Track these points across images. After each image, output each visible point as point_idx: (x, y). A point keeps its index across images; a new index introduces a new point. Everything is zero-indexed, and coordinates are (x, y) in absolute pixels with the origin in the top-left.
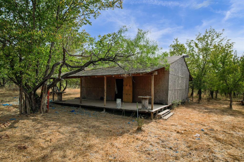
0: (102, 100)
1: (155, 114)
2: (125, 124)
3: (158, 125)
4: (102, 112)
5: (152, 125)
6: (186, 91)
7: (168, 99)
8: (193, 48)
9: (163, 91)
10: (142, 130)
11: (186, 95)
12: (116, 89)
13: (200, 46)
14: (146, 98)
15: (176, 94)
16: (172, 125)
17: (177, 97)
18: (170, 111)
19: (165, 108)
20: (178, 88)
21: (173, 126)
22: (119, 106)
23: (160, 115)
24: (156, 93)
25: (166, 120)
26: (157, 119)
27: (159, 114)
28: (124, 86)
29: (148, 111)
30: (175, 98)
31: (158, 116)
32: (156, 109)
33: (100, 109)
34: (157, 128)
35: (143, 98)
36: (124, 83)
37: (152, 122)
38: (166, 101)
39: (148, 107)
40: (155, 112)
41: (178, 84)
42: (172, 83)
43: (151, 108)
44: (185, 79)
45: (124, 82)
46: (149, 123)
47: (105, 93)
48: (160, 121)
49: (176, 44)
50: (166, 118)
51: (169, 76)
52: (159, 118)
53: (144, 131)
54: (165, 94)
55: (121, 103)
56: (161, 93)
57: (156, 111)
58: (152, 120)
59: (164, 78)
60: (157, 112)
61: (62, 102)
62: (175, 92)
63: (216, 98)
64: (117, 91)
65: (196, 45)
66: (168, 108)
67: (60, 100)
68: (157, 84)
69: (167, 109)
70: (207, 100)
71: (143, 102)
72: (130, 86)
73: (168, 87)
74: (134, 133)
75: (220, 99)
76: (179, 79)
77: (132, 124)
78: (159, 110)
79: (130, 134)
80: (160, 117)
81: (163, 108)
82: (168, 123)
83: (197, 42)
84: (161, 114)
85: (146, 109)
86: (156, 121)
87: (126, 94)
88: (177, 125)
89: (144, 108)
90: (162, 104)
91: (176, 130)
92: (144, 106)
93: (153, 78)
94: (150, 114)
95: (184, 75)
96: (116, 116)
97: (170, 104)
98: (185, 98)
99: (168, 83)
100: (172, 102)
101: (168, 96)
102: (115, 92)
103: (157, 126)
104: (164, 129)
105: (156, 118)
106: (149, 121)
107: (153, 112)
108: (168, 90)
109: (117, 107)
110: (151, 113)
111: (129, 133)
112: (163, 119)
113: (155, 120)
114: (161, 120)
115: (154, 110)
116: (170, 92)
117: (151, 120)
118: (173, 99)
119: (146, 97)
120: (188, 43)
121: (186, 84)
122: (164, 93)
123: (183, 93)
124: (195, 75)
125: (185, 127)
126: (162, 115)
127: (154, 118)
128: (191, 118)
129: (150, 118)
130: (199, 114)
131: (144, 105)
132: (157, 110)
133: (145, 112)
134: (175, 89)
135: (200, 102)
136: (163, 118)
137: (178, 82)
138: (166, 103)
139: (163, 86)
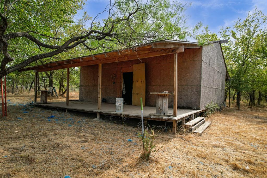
0: (104, 102)
1: (180, 123)
2: (122, 142)
3: (187, 146)
4: (95, 119)
5: (176, 145)
6: (222, 92)
7: (201, 101)
8: (229, 38)
9: (192, 88)
10: (152, 160)
11: (222, 99)
12: (123, 87)
13: (238, 35)
14: (165, 95)
15: (211, 94)
16: (216, 146)
17: (212, 99)
18: (203, 119)
19: (196, 114)
20: (213, 86)
21: (216, 149)
22: (120, 109)
23: (189, 126)
24: (180, 91)
25: (200, 134)
26: (183, 133)
27: (188, 124)
28: (134, 82)
29: (167, 118)
30: (210, 99)
31: (186, 128)
32: (181, 115)
33: (92, 115)
34: (186, 154)
35: (158, 95)
36: (135, 78)
37: (175, 139)
38: (197, 104)
39: (167, 112)
40: (181, 121)
41: (213, 80)
42: (205, 76)
43: (173, 113)
44: (221, 75)
45: (133, 76)
46: (168, 140)
47: (100, 88)
48: (189, 136)
49: (206, 34)
50: (201, 132)
51: (201, 64)
52: (188, 132)
53: (157, 162)
54: (196, 93)
55: (122, 104)
56: (189, 91)
57: (182, 119)
58: (174, 134)
59: (194, 67)
60: (184, 120)
61: (47, 105)
62: (209, 91)
63: (259, 105)
64: (125, 90)
65: (234, 35)
66: (201, 114)
67: (43, 101)
68: (183, 77)
69: (198, 117)
70: (248, 107)
71: (159, 102)
72: (142, 81)
73: (200, 81)
74: (131, 167)
75: (264, 106)
76: (214, 73)
77: (135, 143)
78: (186, 117)
79: (121, 170)
80: (190, 130)
81: (193, 115)
82: (206, 142)
83: (234, 30)
84: (190, 123)
85: (164, 114)
86: (182, 138)
87: (137, 94)
88: (224, 145)
89: (160, 114)
90: (190, 108)
91: (227, 161)
92: (160, 110)
93: (176, 58)
94: (172, 123)
95: (220, 69)
96: (114, 126)
97: (204, 109)
98: (221, 102)
99: (201, 75)
100: (206, 105)
101: (200, 95)
102: (122, 91)
103: (185, 147)
104: (199, 157)
105: (183, 131)
106: (169, 137)
107: (176, 121)
108: (201, 86)
109: (117, 111)
110: (174, 122)
111: (121, 167)
112: (194, 133)
113: (181, 136)
114: (192, 135)
115: (178, 117)
116: (203, 90)
117: (172, 135)
118: (207, 101)
119: (163, 93)
120: (222, 31)
121: (222, 83)
122: (194, 90)
123: (219, 95)
124: (232, 72)
125: (244, 153)
126: (193, 125)
127: (178, 131)
128: (243, 131)
129: (172, 131)
130: (251, 124)
131: (161, 108)
132: (184, 118)
133: (162, 119)
134: (210, 87)
135: (240, 109)
136: (195, 131)
137: (214, 78)
138: (196, 107)
139: (191, 80)
